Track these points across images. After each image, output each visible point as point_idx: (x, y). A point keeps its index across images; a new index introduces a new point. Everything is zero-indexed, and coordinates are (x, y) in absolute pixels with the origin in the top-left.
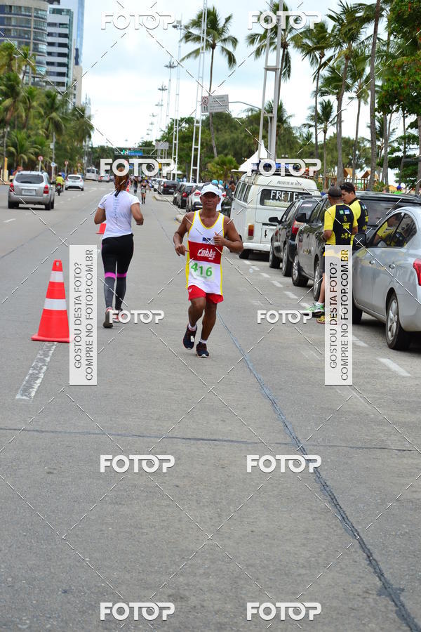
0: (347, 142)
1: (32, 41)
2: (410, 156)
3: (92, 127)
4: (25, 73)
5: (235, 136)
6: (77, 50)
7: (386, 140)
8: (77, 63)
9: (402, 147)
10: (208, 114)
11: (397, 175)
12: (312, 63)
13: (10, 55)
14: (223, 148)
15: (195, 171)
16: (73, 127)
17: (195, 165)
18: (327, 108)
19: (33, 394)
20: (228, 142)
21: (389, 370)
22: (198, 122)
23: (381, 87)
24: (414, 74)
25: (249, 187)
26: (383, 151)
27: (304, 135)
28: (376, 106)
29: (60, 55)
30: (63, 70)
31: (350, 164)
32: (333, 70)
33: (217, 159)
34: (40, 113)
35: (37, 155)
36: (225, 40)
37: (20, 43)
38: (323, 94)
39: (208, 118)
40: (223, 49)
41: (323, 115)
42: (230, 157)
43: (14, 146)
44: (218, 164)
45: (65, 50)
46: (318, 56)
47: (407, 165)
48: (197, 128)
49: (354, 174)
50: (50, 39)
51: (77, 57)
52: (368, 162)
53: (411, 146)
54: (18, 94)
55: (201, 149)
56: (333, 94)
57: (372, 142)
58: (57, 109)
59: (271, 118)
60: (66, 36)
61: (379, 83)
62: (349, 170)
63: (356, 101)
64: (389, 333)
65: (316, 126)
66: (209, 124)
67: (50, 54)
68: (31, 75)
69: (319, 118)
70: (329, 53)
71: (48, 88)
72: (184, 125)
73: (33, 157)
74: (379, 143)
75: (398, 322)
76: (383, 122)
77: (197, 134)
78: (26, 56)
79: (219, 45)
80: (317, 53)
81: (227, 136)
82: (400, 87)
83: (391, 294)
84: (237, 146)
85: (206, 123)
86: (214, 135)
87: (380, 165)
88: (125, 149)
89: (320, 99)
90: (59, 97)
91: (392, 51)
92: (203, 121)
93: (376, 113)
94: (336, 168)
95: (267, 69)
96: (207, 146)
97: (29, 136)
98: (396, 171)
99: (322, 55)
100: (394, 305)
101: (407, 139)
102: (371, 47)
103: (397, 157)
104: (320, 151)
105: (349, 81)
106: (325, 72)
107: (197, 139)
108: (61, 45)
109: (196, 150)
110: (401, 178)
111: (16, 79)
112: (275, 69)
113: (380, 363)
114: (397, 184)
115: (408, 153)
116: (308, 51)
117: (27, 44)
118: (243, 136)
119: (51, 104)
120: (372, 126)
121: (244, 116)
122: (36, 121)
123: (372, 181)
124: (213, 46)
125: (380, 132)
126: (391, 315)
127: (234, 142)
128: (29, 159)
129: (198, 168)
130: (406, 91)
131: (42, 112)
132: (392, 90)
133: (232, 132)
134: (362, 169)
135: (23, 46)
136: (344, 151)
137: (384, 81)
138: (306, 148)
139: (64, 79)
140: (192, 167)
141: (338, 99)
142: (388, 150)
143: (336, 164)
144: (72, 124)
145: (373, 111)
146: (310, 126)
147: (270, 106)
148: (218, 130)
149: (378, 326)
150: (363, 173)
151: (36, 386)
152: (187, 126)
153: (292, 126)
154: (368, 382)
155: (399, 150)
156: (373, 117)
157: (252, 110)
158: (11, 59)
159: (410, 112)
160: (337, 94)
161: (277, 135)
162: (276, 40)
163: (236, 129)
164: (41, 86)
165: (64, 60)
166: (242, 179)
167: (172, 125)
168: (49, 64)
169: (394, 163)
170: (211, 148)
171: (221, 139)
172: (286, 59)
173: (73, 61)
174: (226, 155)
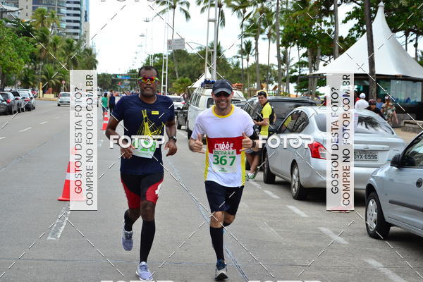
0: (262, 67)
1: (56, 7)
2: (303, 75)
3: (96, 62)
4: (53, 27)
5: (189, 64)
6: (86, 12)
7: (288, 65)
8: (86, 20)
9: (298, 69)
10: (171, 51)
11: (295, 87)
12: (238, 17)
13: (42, 16)
14: (182, 73)
15: (164, 88)
16: (84, 62)
17: (164, 84)
18: (248, 45)
19: (59, 236)
20: (186, 68)
21: (294, 213)
22: (165, 56)
23: (283, 31)
24: (304, 22)
25: (200, 97)
26: (286, 73)
27: (235, 63)
28: (281, 43)
29: (75, 15)
30: (78, 25)
31: (264, 81)
32: (252, 21)
33: (178, 79)
34: (62, 53)
35: (61, 80)
36: (182, 3)
37: (48, 8)
38: (246, 36)
39: (172, 54)
40: (181, 9)
41: (247, 50)
42: (187, 78)
43: (46, 74)
44: (179, 83)
45: (78, 12)
46: (242, 12)
47: (301, 81)
48: (165, 60)
49: (267, 88)
50: (68, 5)
51: (86, 16)
52: (276, 80)
53: (304, 68)
54: (48, 41)
55: (168, 73)
56: (253, 36)
57: (279, 66)
58: (74, 50)
59: (213, 52)
60: (78, 3)
61: (282, 28)
62: (264, 85)
63: (267, 41)
64: (294, 189)
65: (242, 57)
66: (172, 58)
67: (68, 15)
68: (56, 29)
69: (244, 52)
70: (249, 10)
71: (68, 37)
72: (156, 58)
73: (59, 81)
74: (283, 67)
75: (299, 182)
76: (285, 53)
77: (165, 64)
78: (53, 16)
79: (178, 6)
80: (241, 10)
81: (184, 65)
82: (295, 31)
83: (294, 164)
84: (191, 71)
85: (171, 57)
86: (176, 65)
87: (284, 81)
88: (119, 75)
89: (244, 40)
90: (75, 43)
91: (289, 8)
92: (169, 56)
93: (281, 48)
94: (256, 84)
95: (209, 21)
96: (171, 72)
97: (55, 68)
98: (295, 84)
99: (244, 12)
100: (296, 170)
101: (301, 64)
102: (276, 6)
103: (295, 76)
104: (245, 73)
105: (263, 27)
106: (247, 23)
107: (165, 67)
108: (75, 9)
109: (165, 74)
110: (298, 89)
111: (47, 32)
112: (214, 21)
113: (288, 209)
114: (296, 94)
115: (302, 73)
116: (236, 9)
117: (54, 9)
118: (195, 64)
119: (70, 48)
120: (278, 56)
121: (196, 51)
122: (60, 58)
123: (279, 91)
124: (174, 7)
125: (284, 60)
126: (294, 177)
127: (190, 68)
128: (56, 83)
129: (166, 86)
130: (299, 33)
131: (64, 52)
132: (290, 33)
133: (188, 62)
134: (273, 84)
135: (51, 10)
136: (260, 72)
137: (285, 27)
138: (236, 72)
139: (78, 31)
140: (162, 85)
141: (256, 39)
142: (289, 71)
143: (256, 81)
144: (84, 60)
145: (278, 46)
146: (238, 57)
147: (212, 44)
148: (179, 61)
149: (286, 185)
150: (273, 86)
151: (61, 231)
152: (158, 59)
153: (227, 57)
154: (280, 222)
155: (296, 71)
156: (278, 50)
157: (201, 48)
158: (44, 19)
159: (302, 46)
160: (255, 36)
161: (217, 63)
162: (214, 3)
163: (191, 60)
164: (63, 36)
165: (78, 18)
166: (195, 91)
167: (149, 58)
168: (67, 21)
169: (293, 79)
170: (174, 73)
171: (181, 67)
172: (222, 14)
173: (83, 19)
174: (184, 77)
